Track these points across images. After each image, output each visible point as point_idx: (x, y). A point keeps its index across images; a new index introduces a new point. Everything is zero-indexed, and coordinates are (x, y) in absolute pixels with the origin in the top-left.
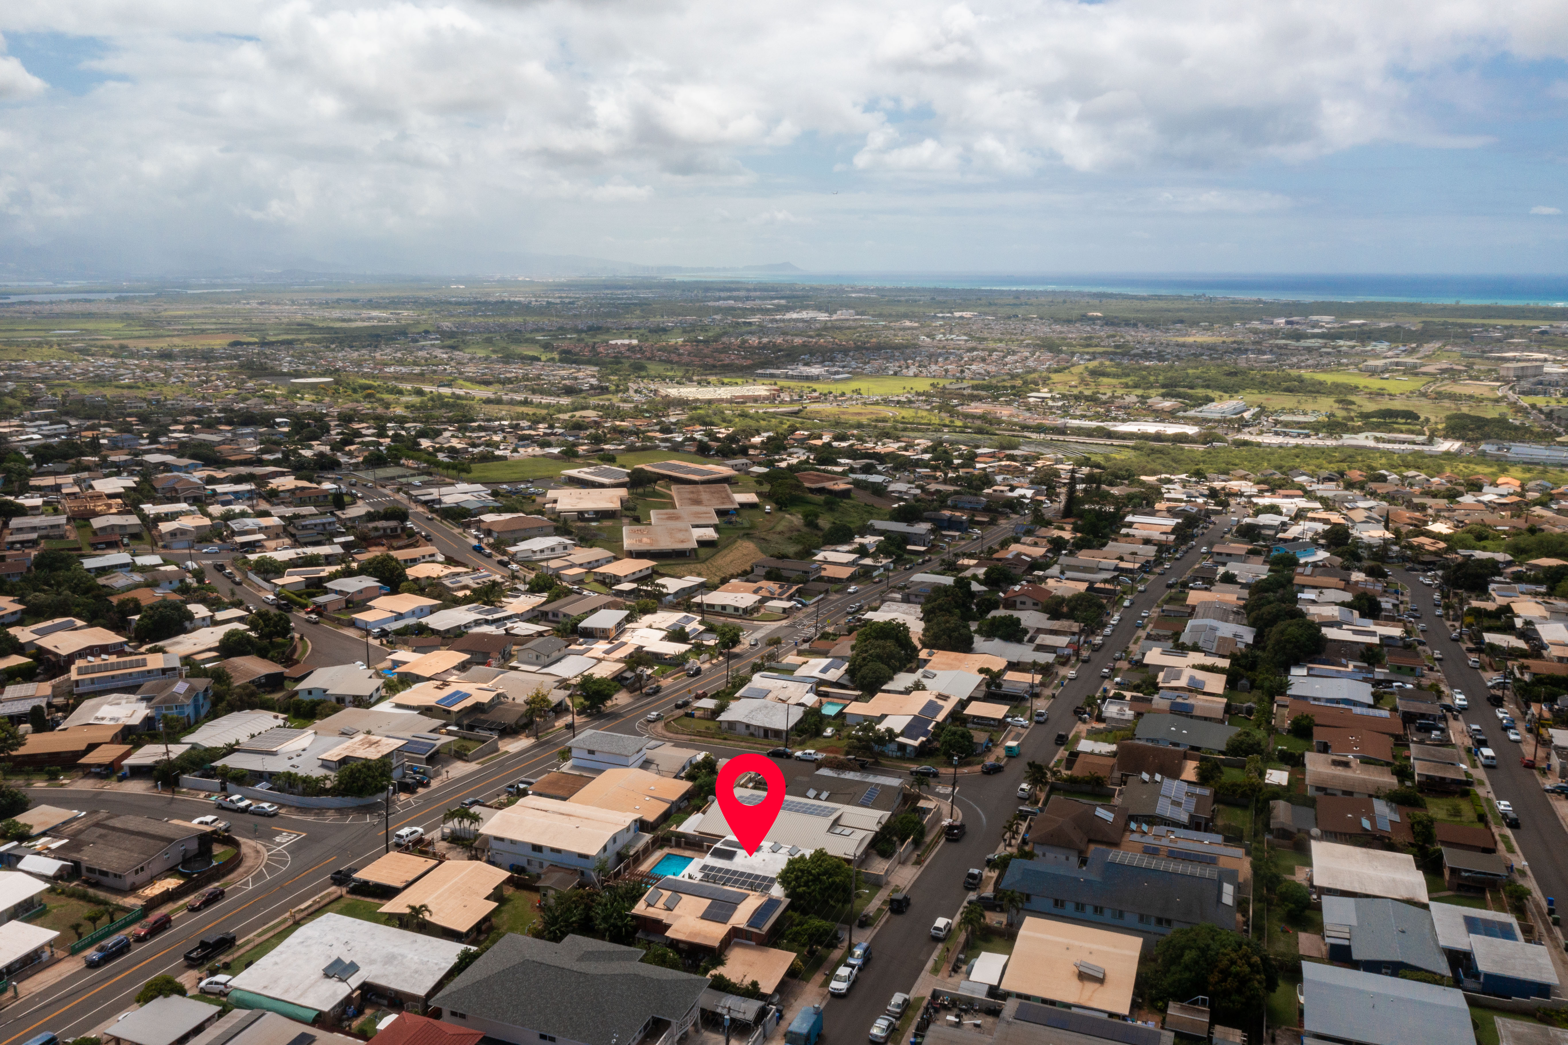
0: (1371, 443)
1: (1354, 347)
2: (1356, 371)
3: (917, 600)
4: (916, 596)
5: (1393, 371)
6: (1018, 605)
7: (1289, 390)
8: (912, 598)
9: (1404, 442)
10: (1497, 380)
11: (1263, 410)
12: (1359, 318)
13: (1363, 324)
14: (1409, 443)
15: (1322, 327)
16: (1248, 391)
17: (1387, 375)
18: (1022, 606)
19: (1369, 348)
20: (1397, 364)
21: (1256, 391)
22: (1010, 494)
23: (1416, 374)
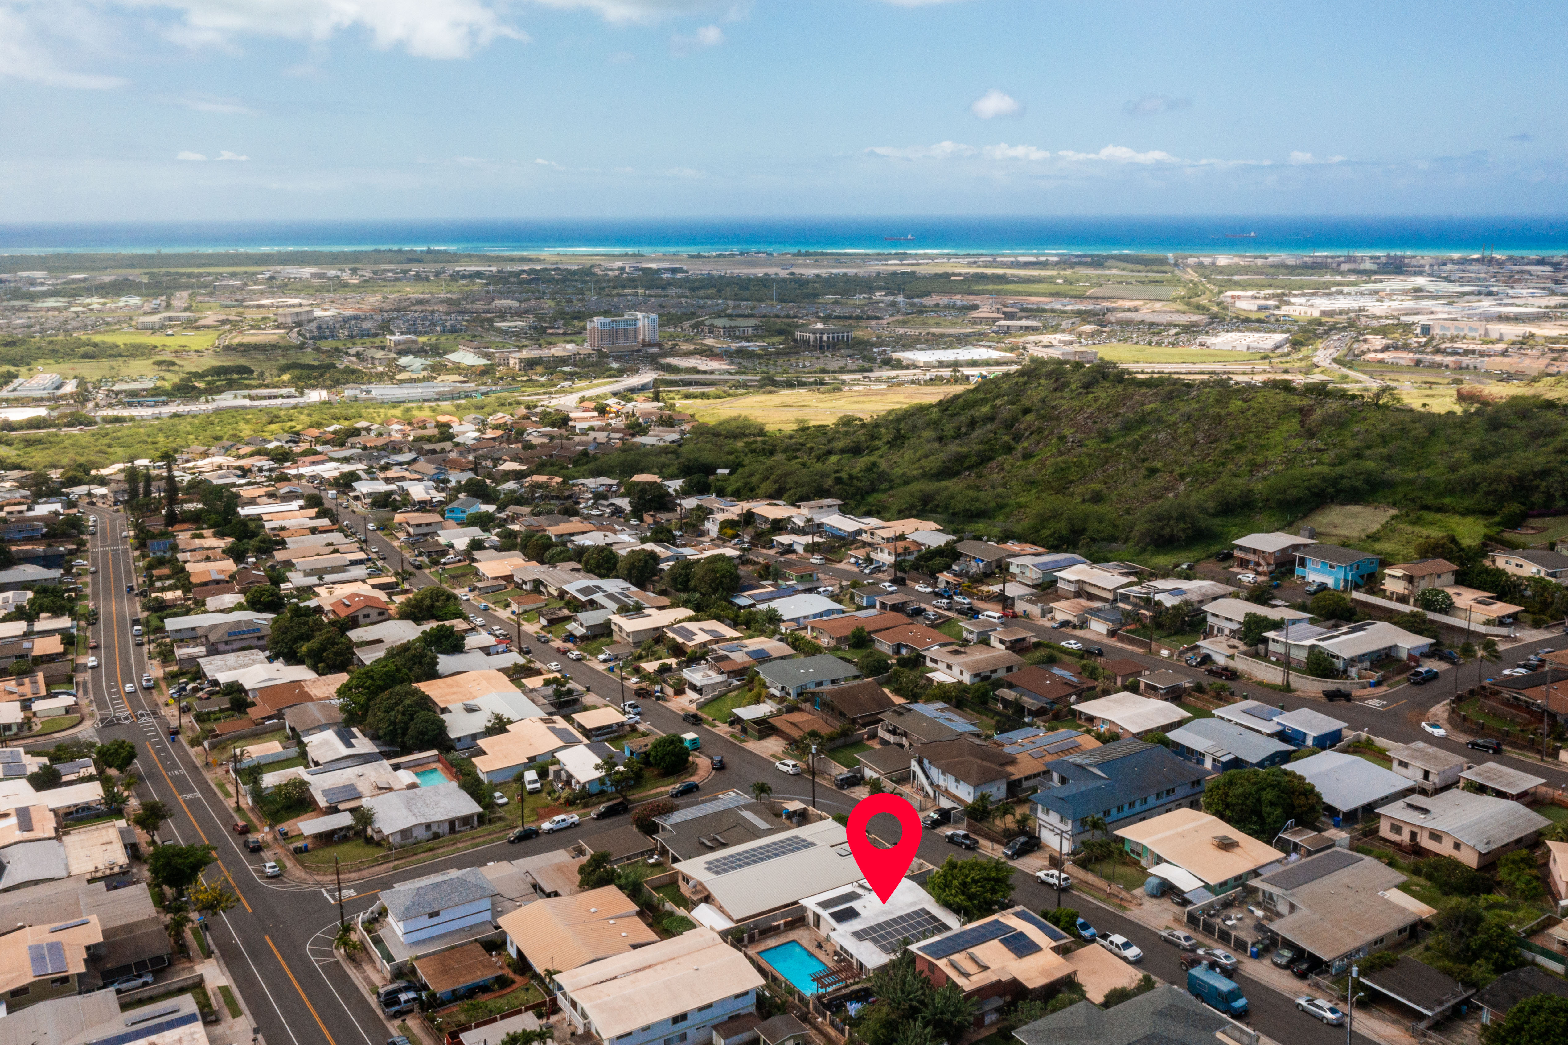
0: (247, 402)
1: (104, 304)
2: (132, 330)
3: (228, 647)
4: (226, 643)
5: (171, 327)
6: (361, 620)
7: (86, 356)
8: (221, 647)
9: (275, 397)
10: (278, 327)
11: (82, 382)
12: (79, 273)
13: (85, 280)
14: (283, 397)
15: (42, 284)
16: (42, 361)
17: (170, 332)
18: (367, 620)
19: (121, 304)
20: (170, 319)
21: (51, 361)
22: (31, 514)
23: (198, 328)
